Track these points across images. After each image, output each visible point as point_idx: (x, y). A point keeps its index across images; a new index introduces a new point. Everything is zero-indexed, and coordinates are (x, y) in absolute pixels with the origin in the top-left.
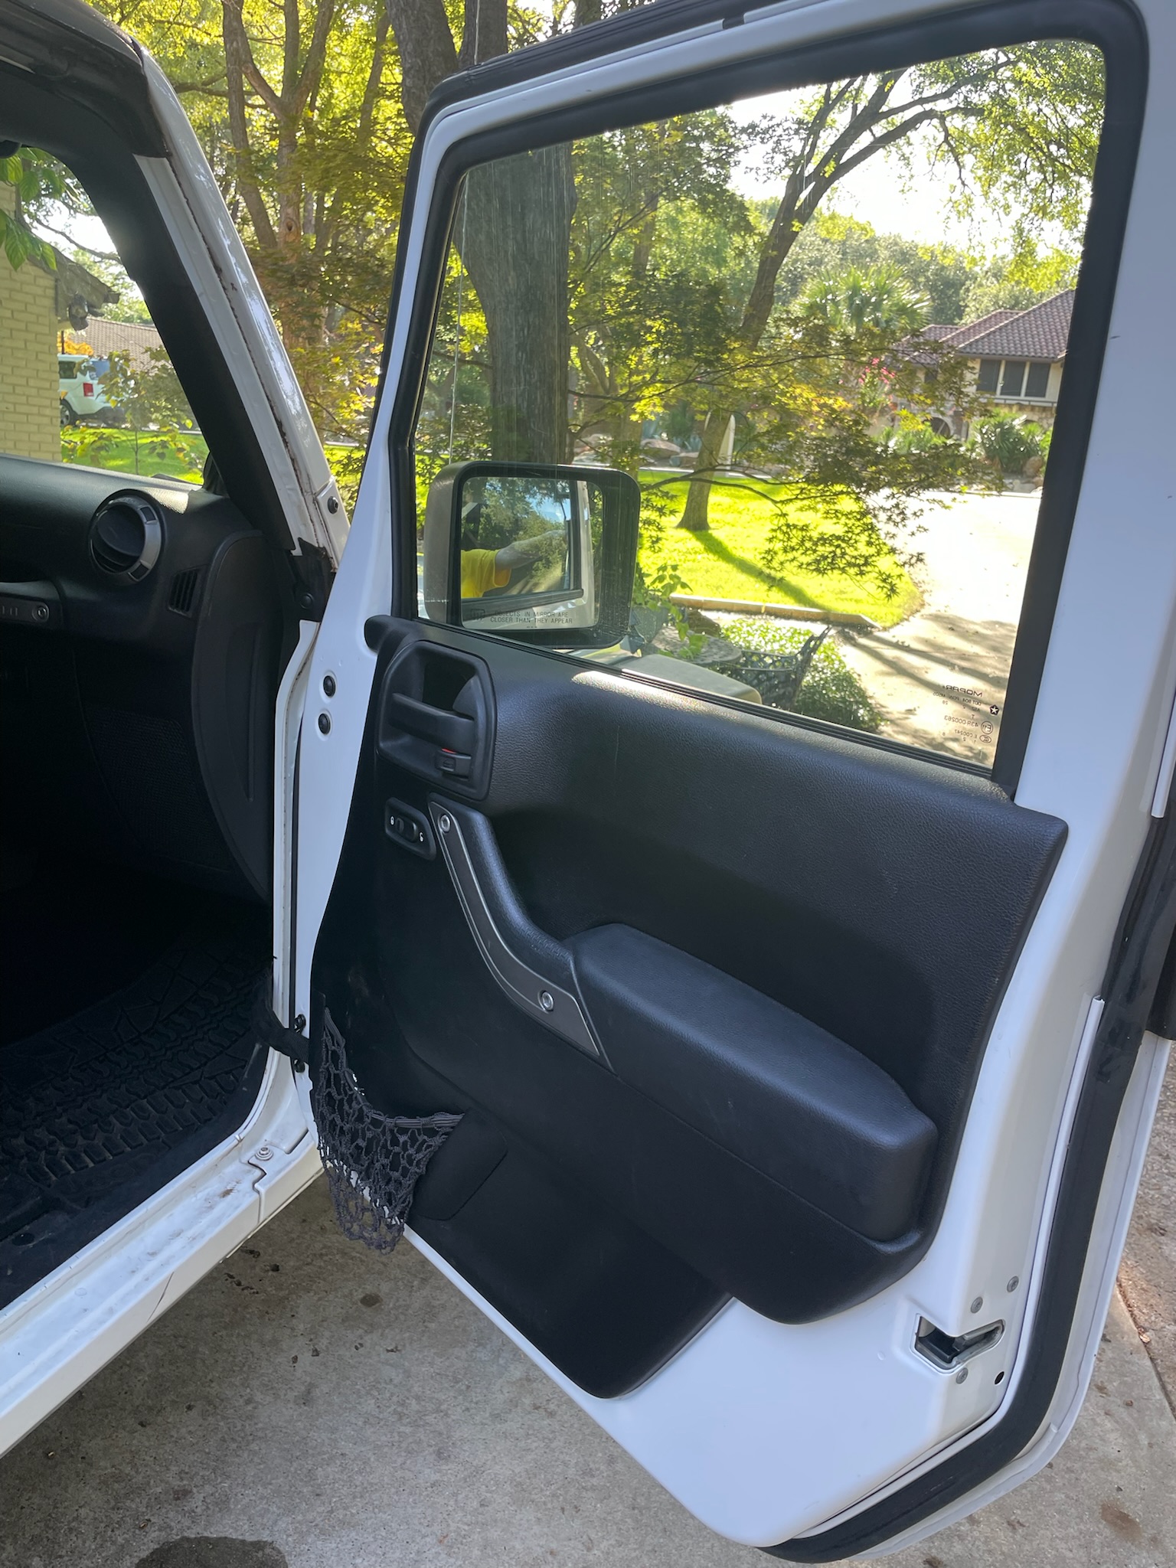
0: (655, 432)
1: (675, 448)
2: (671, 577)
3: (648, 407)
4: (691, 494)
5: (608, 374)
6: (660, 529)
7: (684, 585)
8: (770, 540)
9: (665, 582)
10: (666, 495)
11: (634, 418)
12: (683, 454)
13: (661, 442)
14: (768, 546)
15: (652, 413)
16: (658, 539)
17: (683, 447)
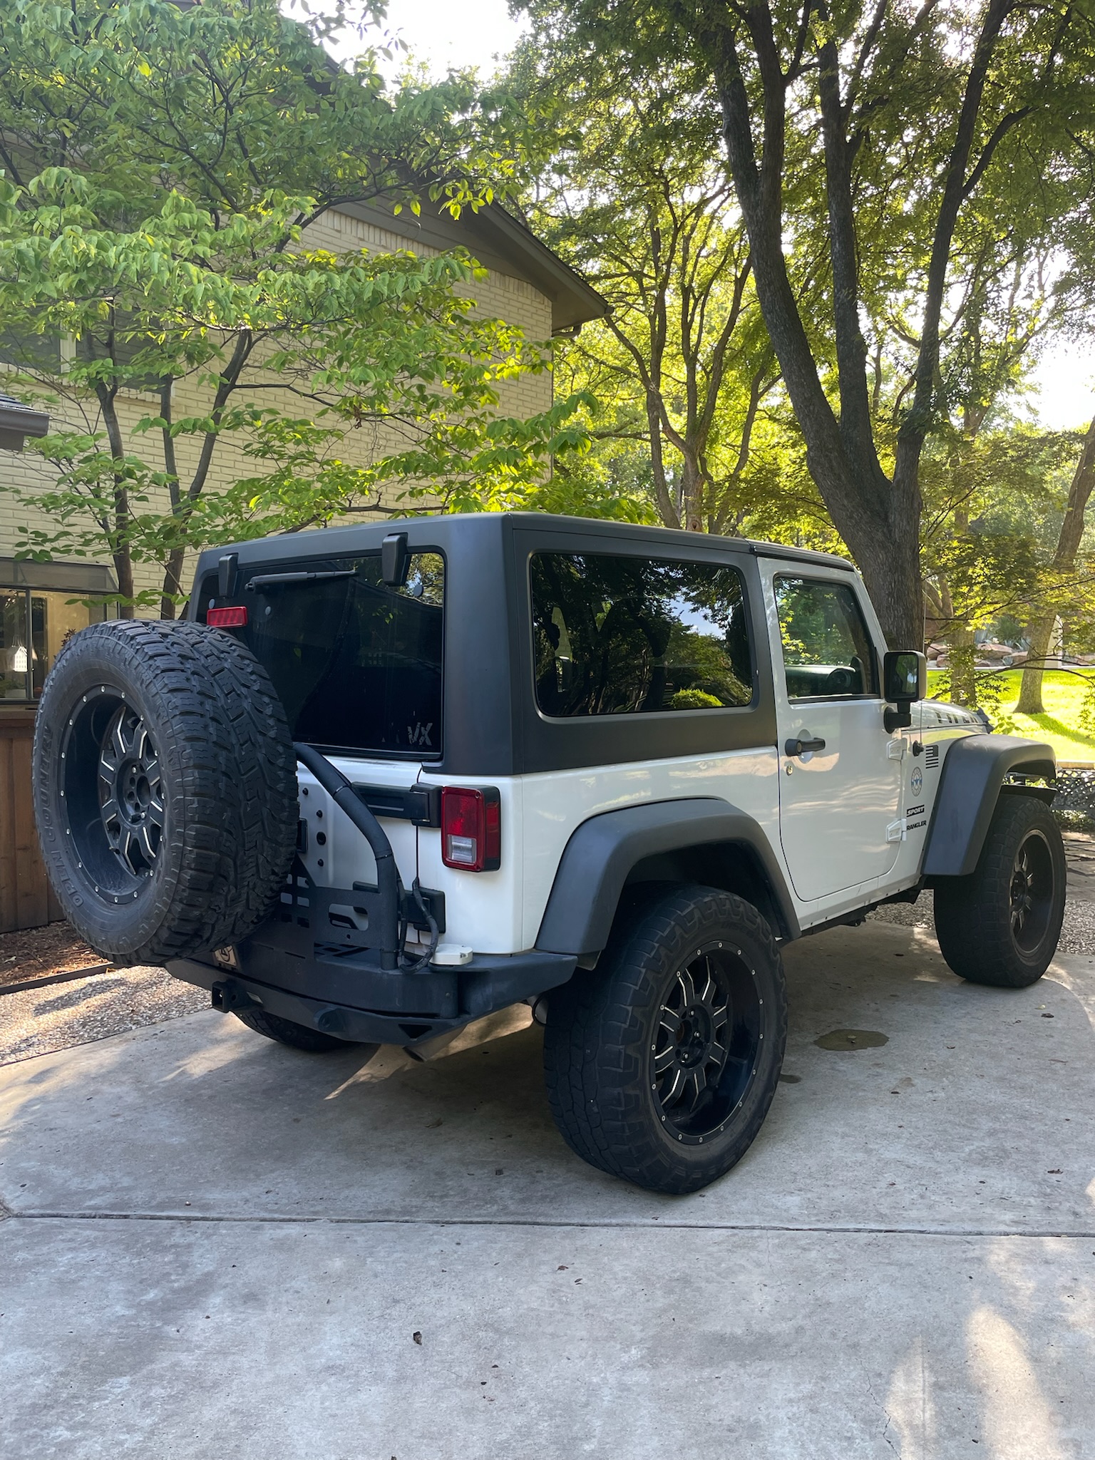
0: (986, 637)
1: (1007, 649)
2: (1008, 724)
3: (981, 621)
4: (1024, 684)
5: (941, 596)
6: (998, 701)
7: (1017, 729)
8: (1085, 703)
9: (1004, 728)
10: (1000, 678)
11: (969, 629)
12: (1016, 654)
13: (993, 645)
14: (1083, 708)
15: (983, 624)
16: (997, 708)
17: (1015, 647)
